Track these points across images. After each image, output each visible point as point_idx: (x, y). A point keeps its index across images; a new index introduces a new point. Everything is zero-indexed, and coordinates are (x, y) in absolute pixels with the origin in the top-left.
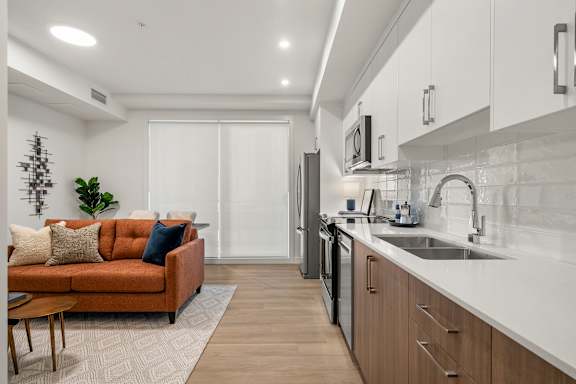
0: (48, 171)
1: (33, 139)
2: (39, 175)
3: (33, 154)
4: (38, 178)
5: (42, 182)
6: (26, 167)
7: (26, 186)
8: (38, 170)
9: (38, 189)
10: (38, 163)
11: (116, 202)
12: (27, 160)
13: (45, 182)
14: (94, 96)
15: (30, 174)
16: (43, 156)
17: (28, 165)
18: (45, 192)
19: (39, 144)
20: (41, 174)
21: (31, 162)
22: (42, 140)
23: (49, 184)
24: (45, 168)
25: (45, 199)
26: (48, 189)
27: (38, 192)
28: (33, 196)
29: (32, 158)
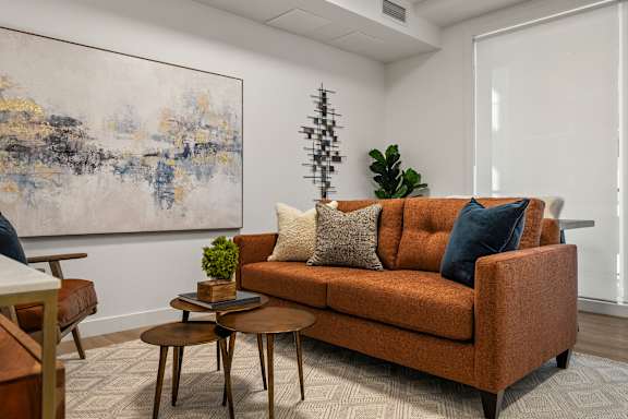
0: (335, 139)
1: (318, 94)
2: (325, 144)
3: (318, 115)
4: (323, 148)
5: (328, 153)
6: (309, 133)
7: (309, 160)
8: (324, 138)
9: (324, 164)
10: (323, 128)
11: (425, 185)
12: (311, 124)
13: (332, 154)
14: (386, 11)
15: (314, 144)
16: (329, 117)
17: (312, 130)
18: (332, 169)
19: (324, 100)
20: (327, 143)
21: (316, 126)
22: (328, 95)
23: (337, 159)
24: (332, 135)
25: (333, 178)
26: (336, 166)
27: (324, 168)
28: (318, 174)
29: (316, 120)
